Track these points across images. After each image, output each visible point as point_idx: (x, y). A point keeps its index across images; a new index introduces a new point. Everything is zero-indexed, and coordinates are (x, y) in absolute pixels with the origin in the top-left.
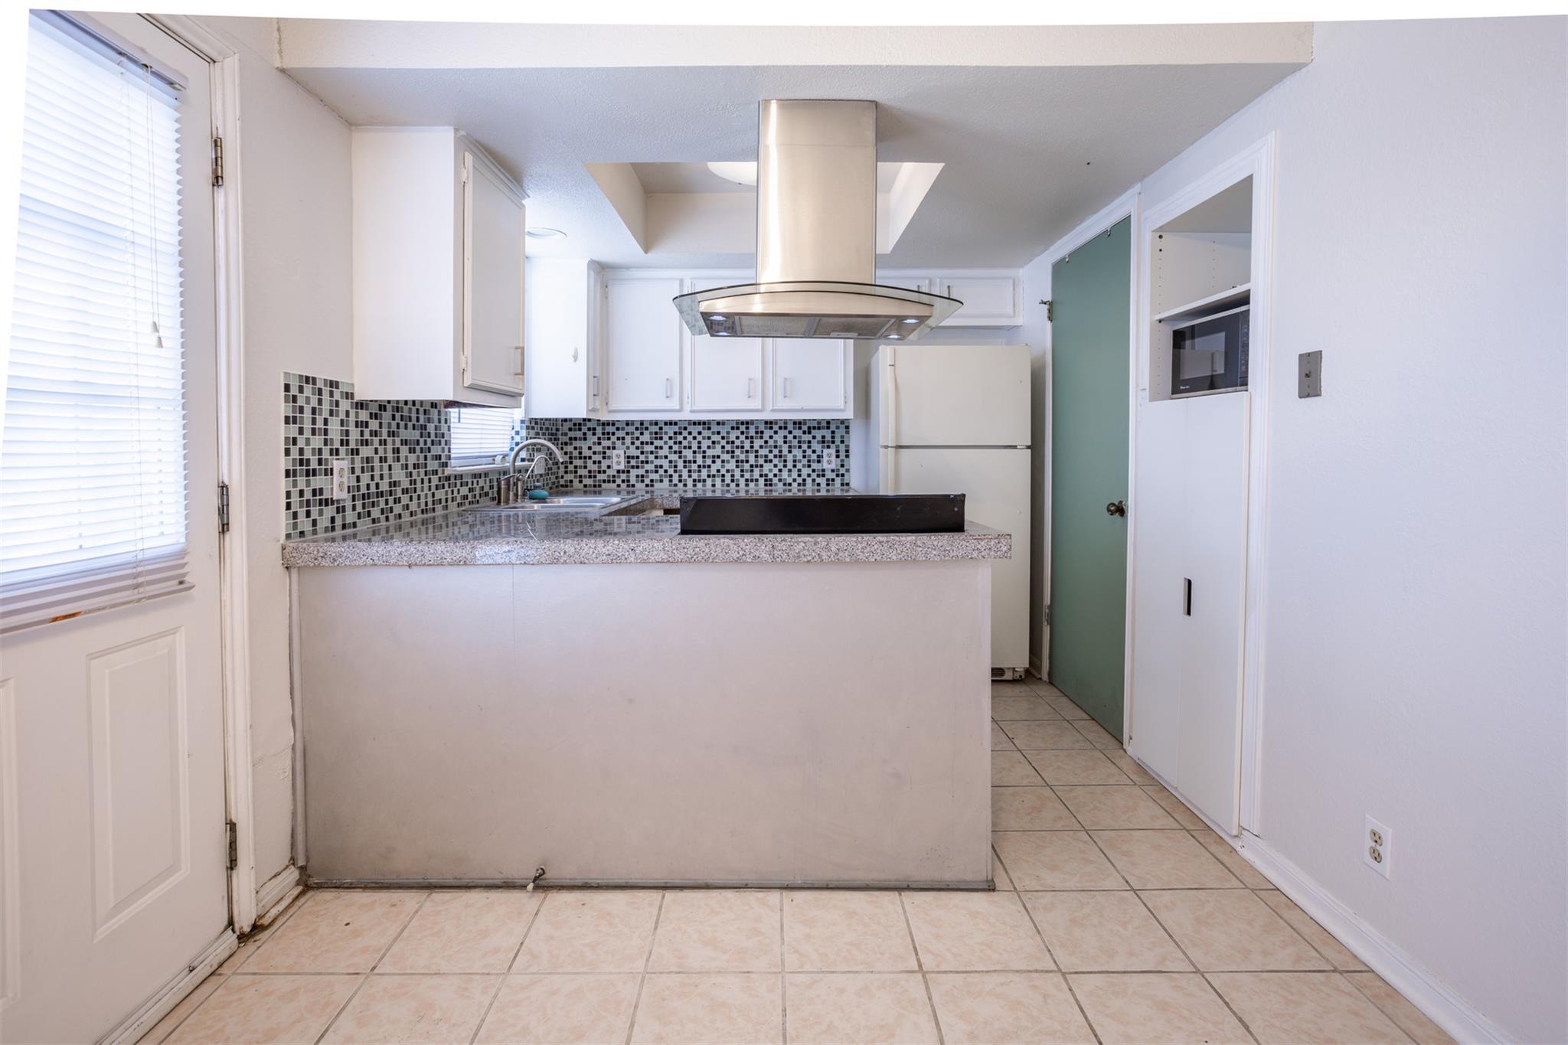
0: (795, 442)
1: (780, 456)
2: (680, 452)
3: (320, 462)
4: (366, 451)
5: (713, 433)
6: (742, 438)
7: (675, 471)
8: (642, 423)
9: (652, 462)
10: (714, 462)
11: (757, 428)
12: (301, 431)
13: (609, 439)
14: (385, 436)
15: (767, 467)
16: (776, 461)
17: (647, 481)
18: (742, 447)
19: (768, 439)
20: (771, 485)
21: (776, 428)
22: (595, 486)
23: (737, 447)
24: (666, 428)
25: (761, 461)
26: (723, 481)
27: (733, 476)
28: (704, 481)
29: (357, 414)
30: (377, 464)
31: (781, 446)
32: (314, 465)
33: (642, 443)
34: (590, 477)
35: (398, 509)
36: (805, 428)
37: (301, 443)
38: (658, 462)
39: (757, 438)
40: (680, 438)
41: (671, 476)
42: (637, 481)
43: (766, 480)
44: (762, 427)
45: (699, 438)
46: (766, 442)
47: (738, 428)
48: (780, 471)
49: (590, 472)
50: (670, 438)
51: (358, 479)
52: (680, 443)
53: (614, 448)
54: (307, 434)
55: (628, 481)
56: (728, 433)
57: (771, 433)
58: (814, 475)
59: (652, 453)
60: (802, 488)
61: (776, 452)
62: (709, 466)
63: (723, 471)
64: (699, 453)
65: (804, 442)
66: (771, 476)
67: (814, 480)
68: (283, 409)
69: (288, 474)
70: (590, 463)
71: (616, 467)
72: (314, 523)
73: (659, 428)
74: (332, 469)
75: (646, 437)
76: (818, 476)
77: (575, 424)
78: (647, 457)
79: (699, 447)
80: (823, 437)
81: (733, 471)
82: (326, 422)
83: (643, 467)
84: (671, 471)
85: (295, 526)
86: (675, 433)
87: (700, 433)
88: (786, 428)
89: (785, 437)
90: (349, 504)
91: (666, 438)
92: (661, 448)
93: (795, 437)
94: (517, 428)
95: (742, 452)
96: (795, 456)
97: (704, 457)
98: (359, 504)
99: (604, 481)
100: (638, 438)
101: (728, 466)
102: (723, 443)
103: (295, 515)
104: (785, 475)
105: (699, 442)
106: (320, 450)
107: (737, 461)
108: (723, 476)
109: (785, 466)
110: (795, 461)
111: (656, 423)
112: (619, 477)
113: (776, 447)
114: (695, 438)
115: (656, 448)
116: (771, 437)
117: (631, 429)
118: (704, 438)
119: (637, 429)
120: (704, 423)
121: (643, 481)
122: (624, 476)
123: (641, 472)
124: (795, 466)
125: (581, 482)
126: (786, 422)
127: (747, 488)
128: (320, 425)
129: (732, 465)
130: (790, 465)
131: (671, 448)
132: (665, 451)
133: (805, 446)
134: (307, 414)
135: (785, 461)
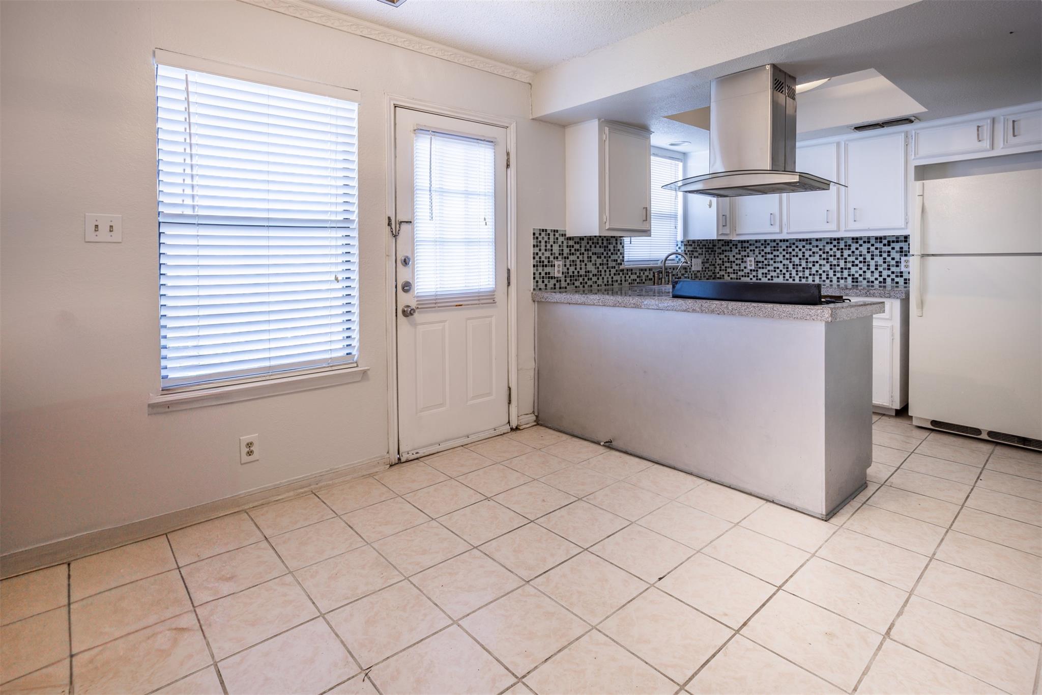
0: (877, 252)
1: (865, 262)
2: (791, 259)
3: (549, 262)
4: (572, 258)
5: (813, 247)
6: (835, 249)
7: (787, 271)
8: (765, 241)
9: (772, 265)
10: (814, 265)
11: (846, 242)
12: (540, 250)
13: (745, 251)
14: (583, 250)
15: (853, 270)
16: (861, 265)
17: (769, 277)
18: (835, 256)
19: (855, 250)
20: (857, 282)
21: (861, 242)
22: (737, 279)
23: (831, 256)
24: (781, 244)
25: (849, 265)
26: (820, 278)
27: (828, 275)
28: (807, 278)
29: (567, 243)
30: (578, 263)
31: (865, 255)
32: (546, 263)
33: (766, 253)
34: (734, 273)
35: (590, 283)
36: (885, 242)
37: (540, 254)
38: (776, 265)
39: (846, 249)
40: (790, 250)
41: (784, 274)
42: (763, 277)
43: (853, 279)
44: (850, 242)
45: (803, 250)
46: (853, 252)
47: (831, 243)
48: (864, 272)
49: (734, 270)
50: (784, 250)
51: (568, 269)
52: (790, 253)
53: (748, 256)
54: (543, 251)
55: (757, 276)
56: (824, 246)
57: (857, 245)
58: (893, 276)
59: (772, 259)
60: (882, 284)
61: (861, 259)
62: (810, 268)
63: (821, 272)
64: (804, 259)
65: (885, 252)
66: (857, 275)
67: (893, 280)
68: (532, 242)
69: (534, 266)
70: (734, 265)
71: (749, 268)
72: (546, 285)
73: (775, 244)
74: (554, 265)
75: (768, 250)
76: (897, 276)
77: (725, 242)
78: (768, 262)
79: (804, 256)
80: (901, 248)
81: (828, 271)
82: (552, 246)
83: (766, 268)
84: (784, 271)
85: (537, 286)
86: (787, 247)
87: (804, 247)
88: (869, 242)
89: (869, 248)
90: (563, 279)
91: (781, 250)
92: (778, 256)
93: (876, 249)
94: (679, 246)
95: (834, 259)
96: (876, 262)
97: (807, 262)
98: (568, 280)
99: (742, 276)
100: (763, 250)
101: (824, 268)
102: (821, 252)
103: (537, 282)
104: (868, 275)
105: (804, 253)
106: (549, 258)
107: (831, 265)
108: (821, 275)
109: (868, 269)
110: (876, 265)
111: (774, 241)
112: (751, 274)
113: (861, 255)
114: (800, 250)
115: (775, 256)
116: (857, 249)
117: (758, 244)
118: (807, 250)
119: (762, 244)
120: (807, 240)
121: (766, 277)
122: (754, 273)
123: (765, 271)
124: (876, 269)
125: (729, 276)
126: (869, 238)
127: (838, 283)
128: (549, 247)
129: (827, 267)
130: (872, 268)
131: (784, 256)
132: (781, 258)
133: (885, 255)
134: (543, 244)
135: (869, 265)
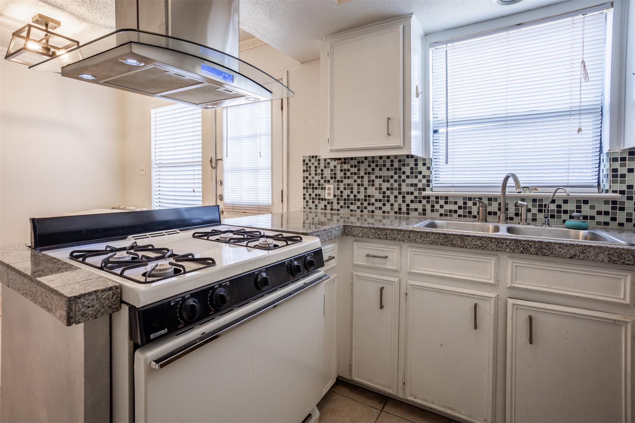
3: (319, 185)
4: (346, 181)
12: (310, 174)
14: (362, 173)
29: (341, 167)
30: (355, 186)
32: (316, 185)
35: (370, 208)
37: (310, 178)
51: (342, 192)
54: (313, 175)
68: (301, 167)
69: (304, 188)
72: (316, 206)
74: (325, 188)
82: (322, 170)
85: (307, 205)
90: (335, 201)
98: (342, 203)
103: (307, 202)
106: (319, 181)
128: (319, 171)
134: (313, 168)
